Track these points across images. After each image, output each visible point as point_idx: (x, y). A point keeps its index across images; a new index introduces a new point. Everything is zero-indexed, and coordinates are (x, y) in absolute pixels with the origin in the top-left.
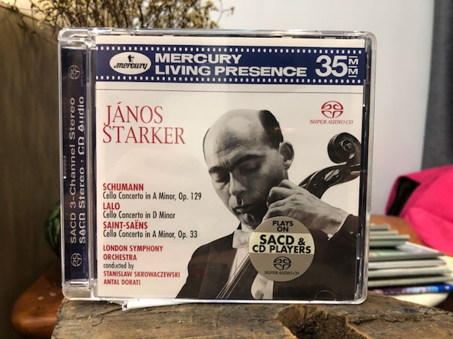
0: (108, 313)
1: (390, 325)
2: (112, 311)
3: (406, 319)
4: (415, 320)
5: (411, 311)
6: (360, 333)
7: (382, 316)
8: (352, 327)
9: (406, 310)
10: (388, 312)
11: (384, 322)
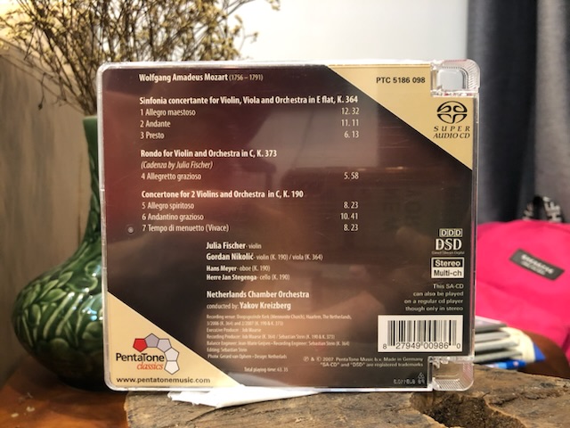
0: (198, 418)
1: (534, 402)
2: (203, 415)
3: (548, 395)
4: (558, 395)
5: (549, 385)
6: (507, 415)
7: (522, 394)
8: (496, 409)
9: (543, 385)
10: (527, 389)
11: (527, 400)
